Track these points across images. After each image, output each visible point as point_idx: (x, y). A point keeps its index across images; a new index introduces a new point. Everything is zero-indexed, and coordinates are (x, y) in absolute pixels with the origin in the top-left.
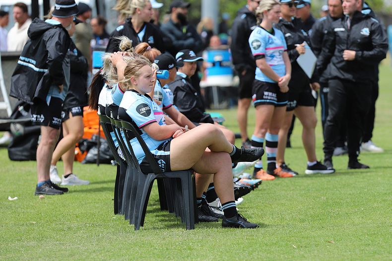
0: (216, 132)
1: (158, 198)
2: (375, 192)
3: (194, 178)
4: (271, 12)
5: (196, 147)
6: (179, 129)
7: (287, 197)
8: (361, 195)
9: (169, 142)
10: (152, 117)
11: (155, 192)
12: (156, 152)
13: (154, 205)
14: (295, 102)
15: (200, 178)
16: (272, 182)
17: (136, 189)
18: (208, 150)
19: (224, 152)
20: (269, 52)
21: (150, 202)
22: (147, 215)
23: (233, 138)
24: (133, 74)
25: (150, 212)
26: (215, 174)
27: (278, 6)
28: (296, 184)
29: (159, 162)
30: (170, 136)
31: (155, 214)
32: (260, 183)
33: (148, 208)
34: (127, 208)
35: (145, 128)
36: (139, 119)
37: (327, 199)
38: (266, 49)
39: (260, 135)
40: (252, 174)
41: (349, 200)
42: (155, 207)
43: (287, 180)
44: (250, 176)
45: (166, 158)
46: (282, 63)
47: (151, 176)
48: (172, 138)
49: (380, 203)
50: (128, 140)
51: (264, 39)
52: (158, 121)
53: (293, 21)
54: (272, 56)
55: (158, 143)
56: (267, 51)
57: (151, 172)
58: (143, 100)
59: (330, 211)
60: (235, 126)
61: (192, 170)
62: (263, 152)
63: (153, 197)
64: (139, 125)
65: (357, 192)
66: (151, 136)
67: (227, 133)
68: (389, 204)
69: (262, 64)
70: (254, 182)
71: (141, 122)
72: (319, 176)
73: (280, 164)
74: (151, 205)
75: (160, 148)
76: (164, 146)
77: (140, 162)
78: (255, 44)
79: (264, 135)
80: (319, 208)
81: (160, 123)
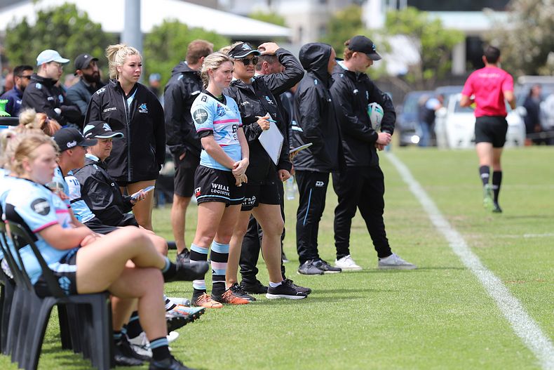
0: (143, 239)
1: (58, 331)
2: (363, 326)
3: (110, 304)
4: (218, 71)
5: (112, 260)
6: (89, 234)
7: (240, 332)
8: (343, 329)
9: (76, 252)
10: (52, 217)
11: (54, 325)
12: (58, 267)
13: (52, 342)
14: (254, 198)
15: (119, 304)
16: (219, 310)
17: (27, 319)
18: (130, 264)
19: (153, 267)
20: (219, 127)
21: (48, 337)
22: (43, 355)
23: (166, 249)
24: (27, 155)
25: (48, 351)
26: (140, 298)
27: (228, 63)
28: (253, 313)
29: (61, 281)
30: (77, 244)
31: (54, 355)
32: (203, 311)
33: (45, 346)
34: (13, 347)
35: (42, 233)
36: (34, 220)
37: (295, 334)
38: (214, 123)
39: (202, 244)
40: (190, 299)
41: (325, 337)
42: (53, 344)
43: (239, 308)
44: (188, 301)
45: (72, 276)
46: (237, 142)
47: (49, 301)
48: (80, 246)
49: (370, 340)
50: (17, 249)
51: (211, 108)
52: (62, 222)
53: (253, 84)
54: (223, 133)
55: (60, 255)
56: (216, 125)
57: (49, 295)
58: (39, 192)
59: (300, 351)
60: (167, 232)
61: (107, 293)
62: (206, 269)
63: (51, 330)
64: (34, 228)
65: (337, 325)
66: (51, 244)
67: (157, 240)
68: (382, 342)
69: (209, 143)
70: (194, 310)
71: (36, 224)
72: (284, 303)
73: (231, 285)
74: (48, 342)
75: (63, 261)
76: (68, 258)
77: (34, 281)
78: (199, 116)
79: (208, 244)
80: (285, 347)
81: (64, 226)
